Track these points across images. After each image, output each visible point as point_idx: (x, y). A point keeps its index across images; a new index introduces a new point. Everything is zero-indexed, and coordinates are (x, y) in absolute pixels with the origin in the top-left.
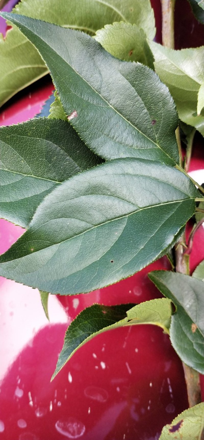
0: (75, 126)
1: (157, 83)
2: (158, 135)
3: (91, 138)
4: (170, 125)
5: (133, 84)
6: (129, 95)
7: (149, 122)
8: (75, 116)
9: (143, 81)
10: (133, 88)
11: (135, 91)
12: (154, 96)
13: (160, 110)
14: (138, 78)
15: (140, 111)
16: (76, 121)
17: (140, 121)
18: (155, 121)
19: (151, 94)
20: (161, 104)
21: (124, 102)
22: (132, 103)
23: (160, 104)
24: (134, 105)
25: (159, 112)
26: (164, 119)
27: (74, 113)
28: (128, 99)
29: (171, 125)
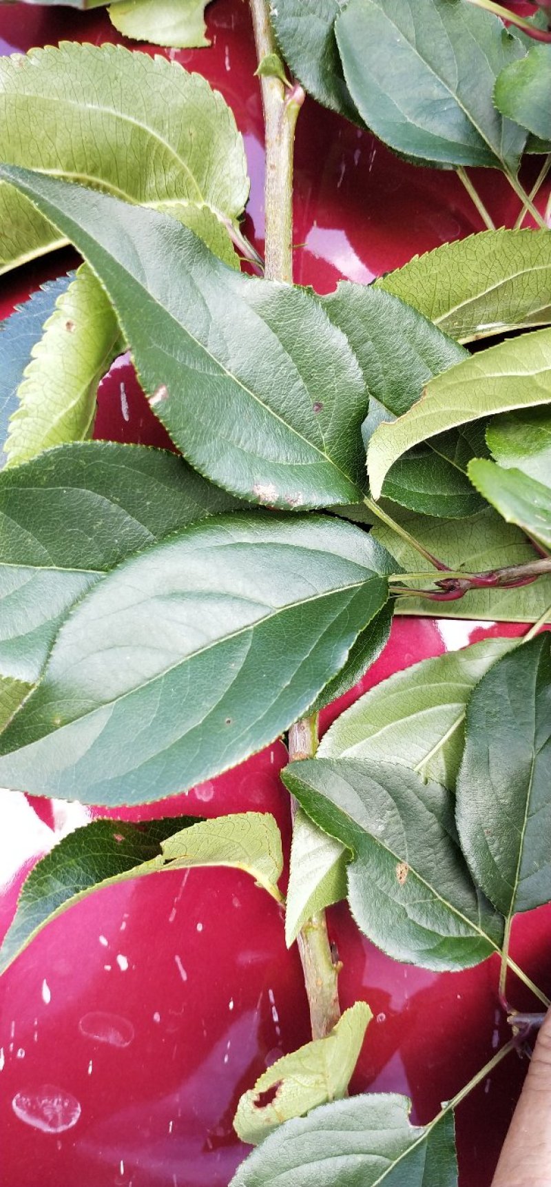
0: (164, 418)
1: (324, 324)
2: (326, 433)
3: (195, 442)
4: (351, 414)
5: (274, 325)
6: (267, 349)
7: (308, 406)
8: (164, 397)
9: (294, 320)
10: (273, 335)
11: (278, 341)
12: (317, 352)
13: (329, 383)
14: (283, 314)
15: (289, 384)
16: (166, 407)
17: (290, 404)
18: (319, 406)
19: (312, 347)
20: (332, 369)
21: (257, 364)
22: (272, 366)
23: (330, 368)
24: (277, 372)
25: (328, 387)
26: (339, 401)
27: (162, 391)
28: (263, 358)
29: (354, 414)
